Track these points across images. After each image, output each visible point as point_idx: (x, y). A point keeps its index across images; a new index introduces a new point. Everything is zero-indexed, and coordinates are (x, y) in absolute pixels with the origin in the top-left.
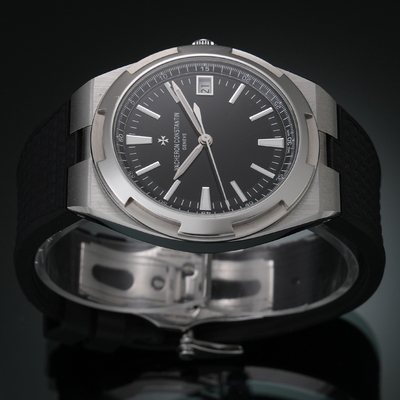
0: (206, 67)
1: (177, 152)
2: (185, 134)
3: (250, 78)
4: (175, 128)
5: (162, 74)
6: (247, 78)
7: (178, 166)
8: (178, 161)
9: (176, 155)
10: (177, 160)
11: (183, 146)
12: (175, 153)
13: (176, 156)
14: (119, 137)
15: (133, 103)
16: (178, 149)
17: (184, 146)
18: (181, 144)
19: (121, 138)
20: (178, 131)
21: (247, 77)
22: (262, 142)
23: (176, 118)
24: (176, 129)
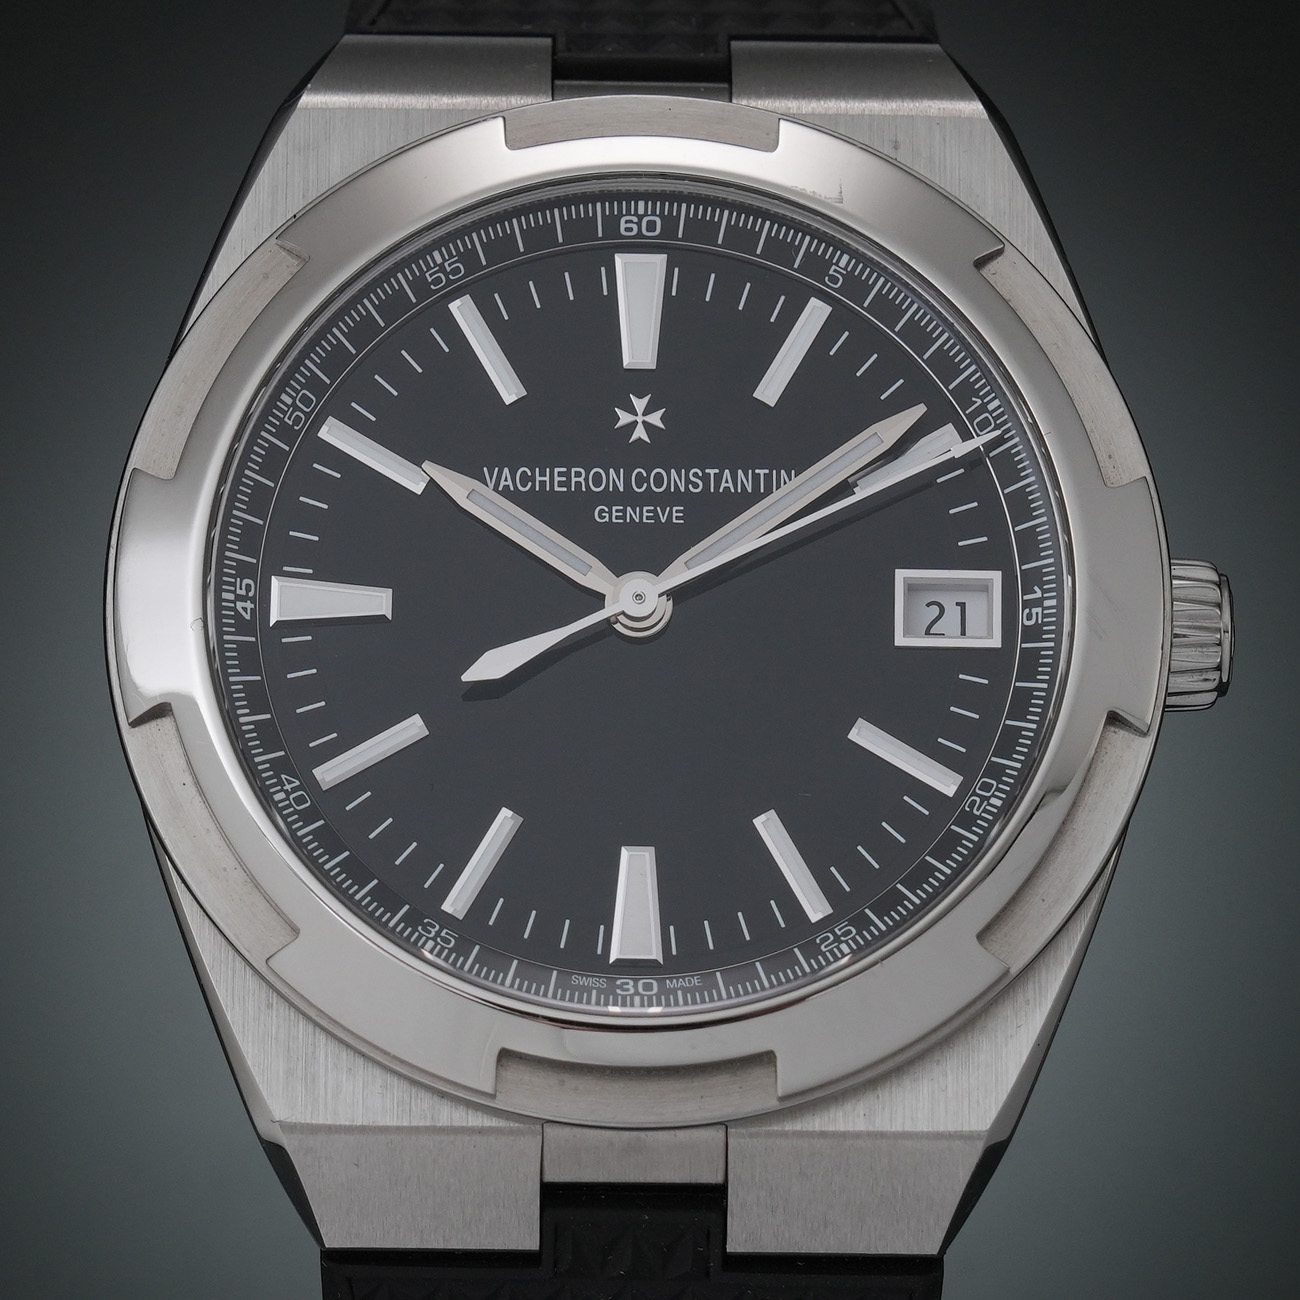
0: (1039, 610)
1: (581, 479)
2: (677, 518)
3: (985, 811)
4: (712, 472)
5: (991, 407)
6: (983, 799)
7: (510, 483)
8: (534, 485)
9: (567, 475)
10: (538, 478)
11: (614, 508)
12: (573, 470)
13: (560, 474)
14: (640, 218)
15: (834, 280)
16: (597, 482)
17: (614, 514)
18: (628, 498)
19: (639, 224)
20: (696, 486)
21: (988, 798)
23: (768, 477)
24: (705, 478)
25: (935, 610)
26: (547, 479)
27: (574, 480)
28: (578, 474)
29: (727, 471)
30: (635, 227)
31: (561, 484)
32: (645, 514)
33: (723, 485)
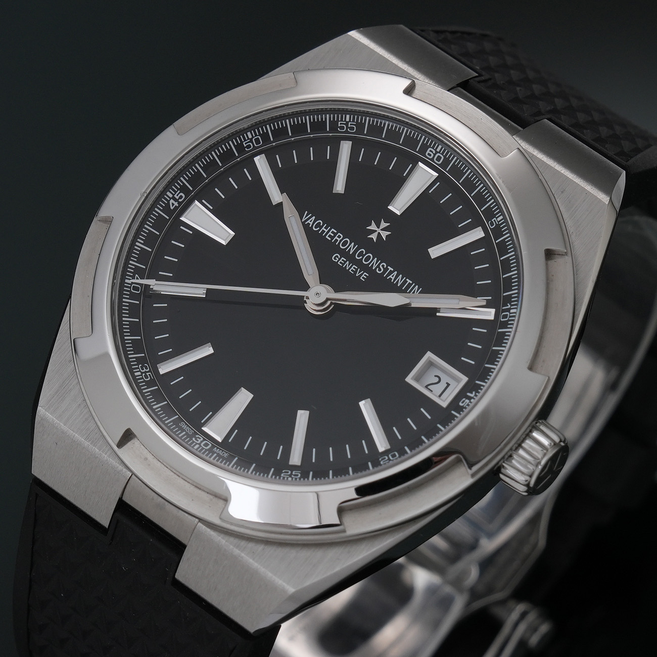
1: (339, 239)
2: (363, 278)
4: (390, 269)
7: (311, 223)
8: (319, 230)
9: (335, 234)
10: (323, 229)
11: (343, 258)
12: (339, 234)
13: (333, 232)
14: (437, 152)
15: (492, 224)
16: (344, 245)
17: (341, 261)
18: (351, 258)
19: (435, 155)
20: (380, 270)
22: (243, 399)
23: (410, 285)
24: (386, 269)
25: (437, 380)
26: (326, 231)
27: (336, 238)
28: (339, 237)
29: (396, 272)
30: (432, 155)
31: (330, 236)
32: (352, 268)
33: (390, 277)
